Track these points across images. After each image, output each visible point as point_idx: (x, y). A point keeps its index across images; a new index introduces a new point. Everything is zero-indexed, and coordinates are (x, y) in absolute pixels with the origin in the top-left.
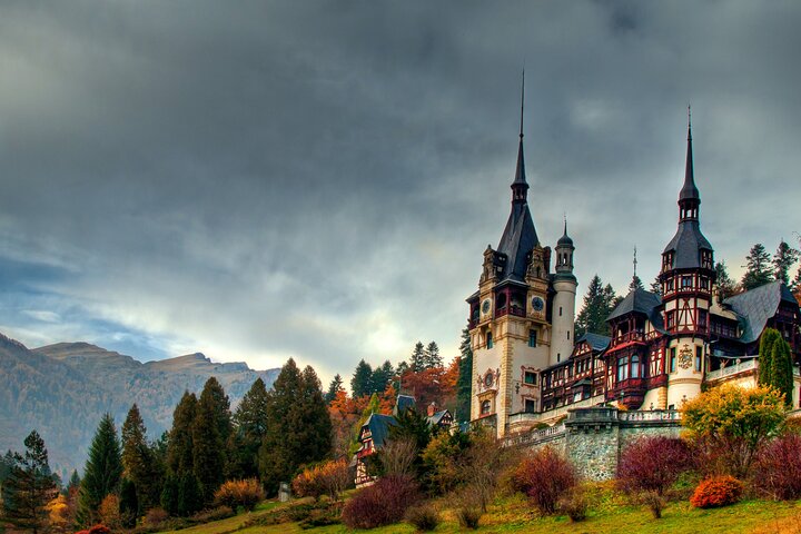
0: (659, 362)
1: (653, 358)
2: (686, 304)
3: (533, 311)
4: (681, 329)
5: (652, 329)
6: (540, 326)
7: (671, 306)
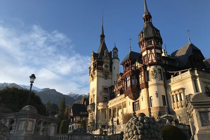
0: (143, 77)
1: (140, 76)
2: (151, 52)
3: (105, 68)
4: (150, 62)
5: (138, 64)
6: (108, 73)
7: (144, 54)
